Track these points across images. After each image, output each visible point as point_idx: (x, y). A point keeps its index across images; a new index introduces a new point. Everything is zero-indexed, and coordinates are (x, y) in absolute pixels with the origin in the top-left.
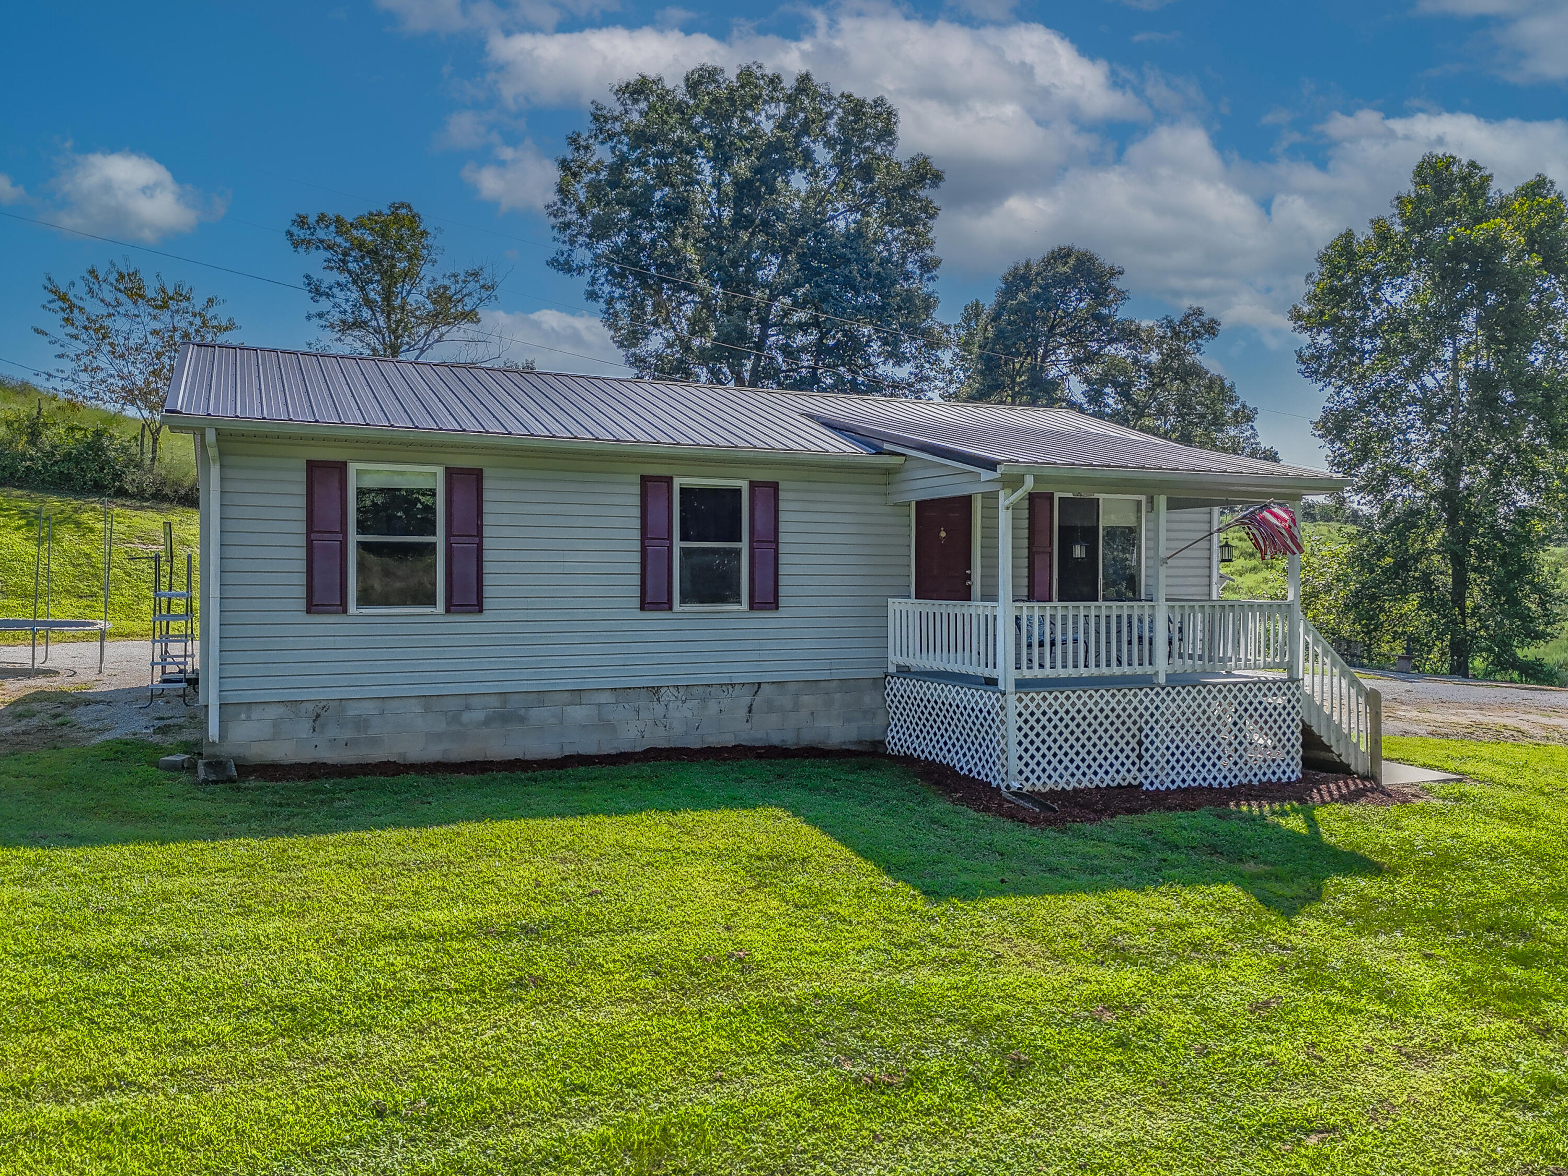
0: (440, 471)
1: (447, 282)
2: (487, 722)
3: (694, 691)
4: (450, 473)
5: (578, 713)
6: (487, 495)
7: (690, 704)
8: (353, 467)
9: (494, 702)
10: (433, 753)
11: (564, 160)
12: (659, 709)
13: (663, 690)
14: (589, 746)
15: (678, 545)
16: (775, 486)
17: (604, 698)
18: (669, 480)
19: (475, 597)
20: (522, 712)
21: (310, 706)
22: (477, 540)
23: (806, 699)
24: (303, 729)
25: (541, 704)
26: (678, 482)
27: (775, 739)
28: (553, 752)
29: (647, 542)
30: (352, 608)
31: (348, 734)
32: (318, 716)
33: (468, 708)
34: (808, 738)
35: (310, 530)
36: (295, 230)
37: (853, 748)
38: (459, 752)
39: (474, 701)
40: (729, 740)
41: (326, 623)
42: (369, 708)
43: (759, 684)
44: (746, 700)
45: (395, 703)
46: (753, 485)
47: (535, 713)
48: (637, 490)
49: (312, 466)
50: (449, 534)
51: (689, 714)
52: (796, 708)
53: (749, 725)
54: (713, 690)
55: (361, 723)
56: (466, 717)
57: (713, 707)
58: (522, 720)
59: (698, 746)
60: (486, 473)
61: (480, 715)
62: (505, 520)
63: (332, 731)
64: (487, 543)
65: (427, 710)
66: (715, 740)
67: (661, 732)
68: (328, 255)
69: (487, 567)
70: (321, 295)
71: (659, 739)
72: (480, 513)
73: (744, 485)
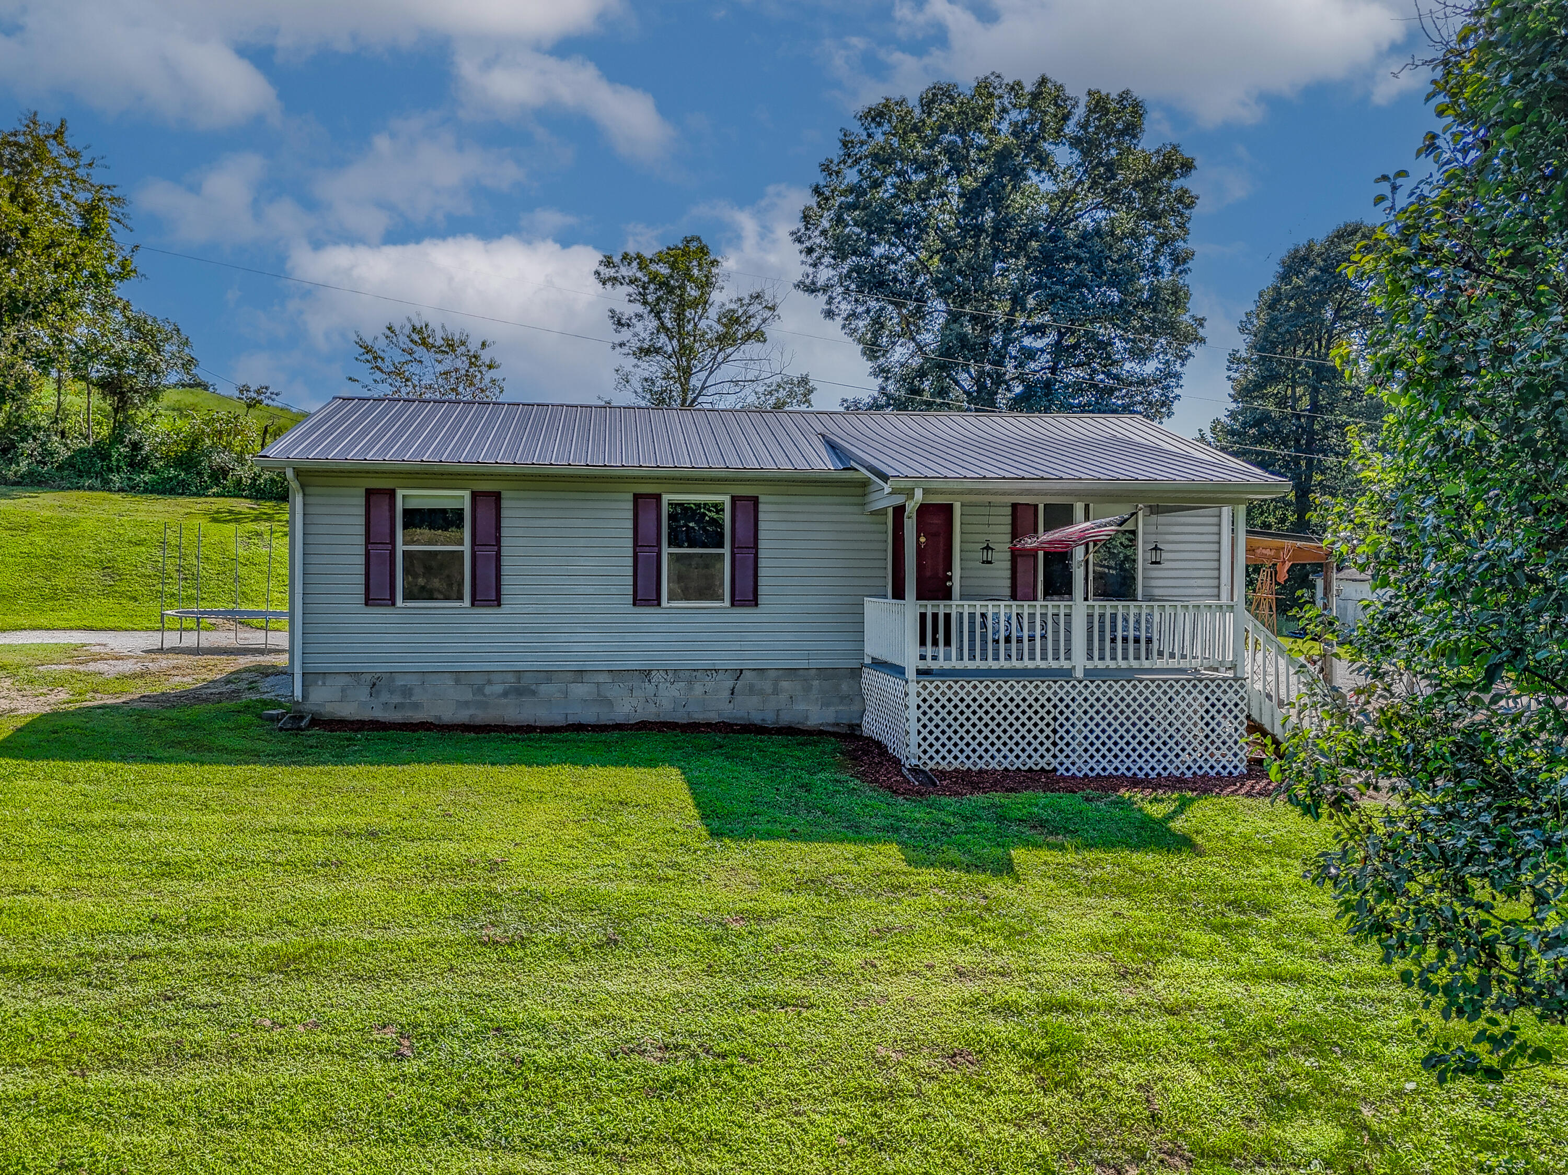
0: (467, 494)
1: (733, 306)
2: (505, 694)
3: (681, 674)
4: (475, 495)
5: (580, 690)
6: (504, 513)
7: (677, 685)
8: (400, 493)
9: (511, 678)
10: (463, 716)
11: (817, 186)
12: (650, 688)
13: (653, 673)
14: (589, 716)
15: (666, 551)
16: (755, 500)
17: (601, 678)
18: (658, 497)
19: (494, 593)
20: (533, 687)
21: (369, 677)
22: (496, 548)
23: (785, 684)
24: (363, 694)
25: (549, 681)
26: (666, 498)
27: (756, 718)
28: (559, 720)
29: (638, 549)
30: (399, 602)
31: (396, 699)
32: (374, 684)
33: (489, 682)
34: (786, 719)
35: (368, 541)
36: (602, 269)
37: (831, 729)
38: (481, 716)
39: (494, 677)
40: (714, 717)
41: (379, 614)
42: (413, 681)
43: (741, 670)
44: (730, 683)
45: (433, 676)
46: (734, 499)
47: (543, 688)
48: (630, 505)
49: (370, 493)
50: (474, 543)
51: (677, 694)
52: (776, 692)
53: (731, 705)
54: (698, 674)
55: (407, 691)
56: (488, 690)
57: (698, 689)
58: (534, 693)
59: (685, 722)
60: (504, 494)
61: (498, 688)
62: (519, 532)
63: (385, 697)
64: (504, 551)
65: (457, 682)
66: (699, 717)
67: (652, 708)
68: (631, 289)
69: (505, 570)
70: (623, 325)
71: (649, 713)
72: (498, 528)
73: (727, 499)
